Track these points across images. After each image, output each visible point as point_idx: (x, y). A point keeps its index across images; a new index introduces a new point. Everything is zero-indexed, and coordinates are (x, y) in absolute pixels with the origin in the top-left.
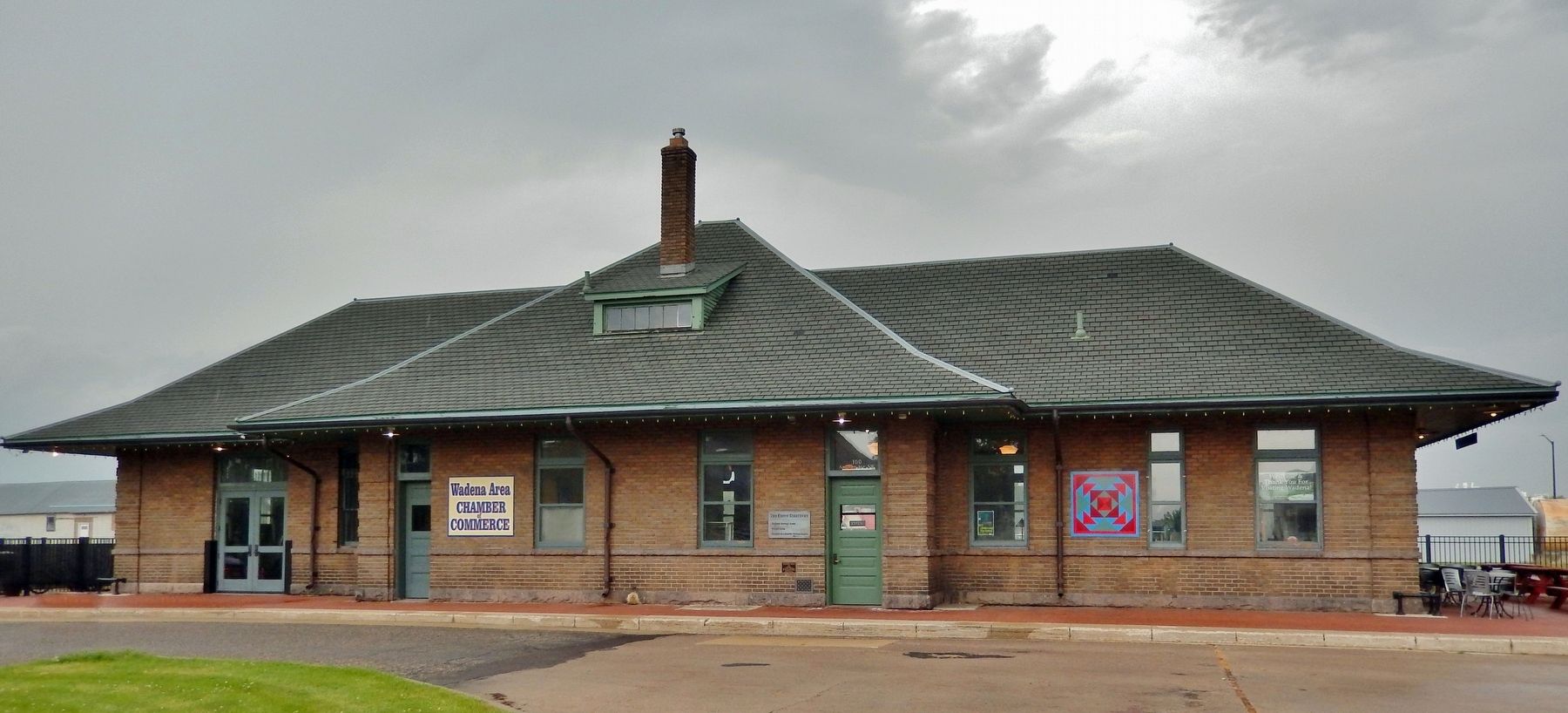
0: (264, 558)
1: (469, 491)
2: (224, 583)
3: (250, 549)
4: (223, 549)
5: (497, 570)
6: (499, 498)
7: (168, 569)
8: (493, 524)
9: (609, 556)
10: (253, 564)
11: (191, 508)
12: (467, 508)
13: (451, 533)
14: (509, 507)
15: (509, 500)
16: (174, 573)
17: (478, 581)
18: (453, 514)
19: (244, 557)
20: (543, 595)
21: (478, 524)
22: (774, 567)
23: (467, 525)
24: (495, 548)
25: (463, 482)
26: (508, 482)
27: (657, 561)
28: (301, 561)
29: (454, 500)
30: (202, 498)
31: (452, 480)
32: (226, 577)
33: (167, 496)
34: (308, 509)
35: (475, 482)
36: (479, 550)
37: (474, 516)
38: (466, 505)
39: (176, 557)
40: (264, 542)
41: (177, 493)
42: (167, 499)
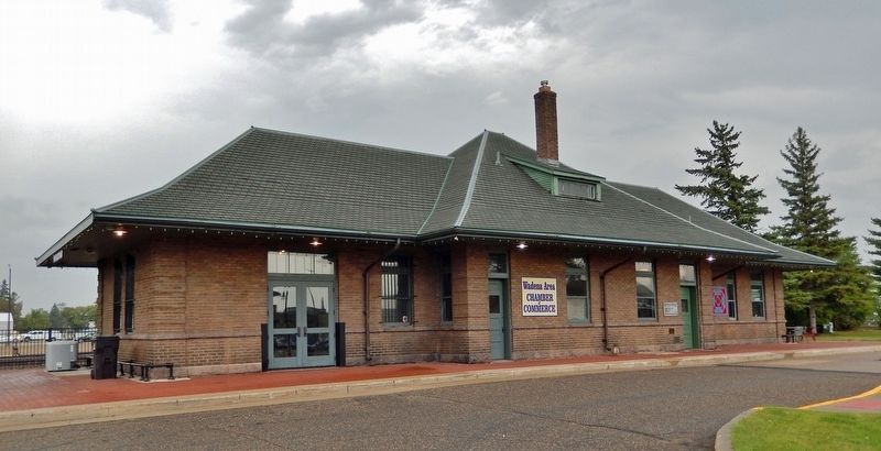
0: (312, 338)
1: (533, 287)
2: (274, 362)
3: (299, 330)
4: (272, 331)
5: (550, 337)
6: (549, 292)
7: (221, 351)
8: (547, 309)
9: (605, 327)
10: (302, 344)
11: (245, 293)
12: (532, 298)
13: (524, 314)
14: (555, 297)
15: (554, 293)
16: (227, 355)
17: (540, 345)
18: (525, 302)
19: (293, 337)
20: (576, 352)
21: (539, 308)
22: (667, 330)
23: (533, 309)
24: (548, 324)
25: (530, 280)
26: (553, 281)
27: (623, 330)
28: (353, 339)
29: (525, 292)
30: (256, 286)
31: (524, 279)
32: (275, 357)
33: (217, 282)
34: (359, 297)
35: (537, 281)
36: (542, 325)
37: (536, 303)
38: (532, 295)
39: (230, 339)
40: (311, 324)
41: (228, 280)
42: (217, 285)
